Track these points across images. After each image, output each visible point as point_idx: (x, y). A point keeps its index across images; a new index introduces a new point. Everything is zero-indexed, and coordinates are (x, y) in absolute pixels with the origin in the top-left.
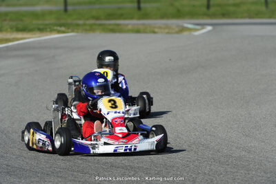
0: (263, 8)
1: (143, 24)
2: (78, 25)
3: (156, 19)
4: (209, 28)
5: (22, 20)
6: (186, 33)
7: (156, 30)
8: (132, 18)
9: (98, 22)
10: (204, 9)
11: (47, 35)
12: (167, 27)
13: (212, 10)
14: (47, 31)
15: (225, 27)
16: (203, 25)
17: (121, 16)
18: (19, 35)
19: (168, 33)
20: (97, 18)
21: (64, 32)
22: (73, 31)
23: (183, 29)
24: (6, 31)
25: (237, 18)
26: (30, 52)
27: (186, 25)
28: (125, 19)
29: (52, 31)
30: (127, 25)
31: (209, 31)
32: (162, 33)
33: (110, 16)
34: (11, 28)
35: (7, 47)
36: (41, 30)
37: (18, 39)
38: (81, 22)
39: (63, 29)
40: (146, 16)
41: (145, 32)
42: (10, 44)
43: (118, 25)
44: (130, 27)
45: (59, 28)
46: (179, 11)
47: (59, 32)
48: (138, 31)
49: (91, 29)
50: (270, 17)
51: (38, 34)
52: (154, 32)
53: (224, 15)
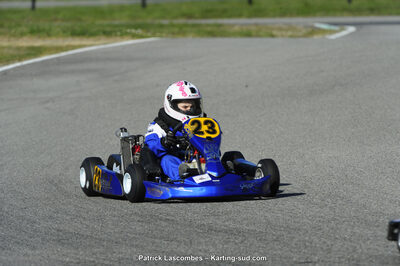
1: (256, 25)
2: (161, 26)
3: (274, 16)
4: (351, 29)
5: (80, 20)
6: (316, 37)
7: (275, 33)
8: (240, 16)
9: (191, 22)
11: (116, 41)
12: (290, 27)
13: (355, 3)
14: (116, 35)
15: (374, 28)
16: (343, 25)
17: (224, 13)
18: (76, 41)
19: (291, 37)
20: (190, 16)
21: (142, 37)
22: (154, 35)
23: (314, 31)
24: (57, 35)
25: (390, 14)
26: (93, 66)
27: (318, 25)
28: (230, 17)
29: (123, 35)
30: (233, 25)
31: (351, 34)
32: (282, 36)
33: (208, 13)
34: (64, 32)
35: (58, 59)
36: (108, 33)
37: (74, 47)
38: (165, 22)
39: (139, 31)
40: (260, 13)
41: (258, 36)
42: (63, 54)
43: (220, 25)
44: (237, 28)
45: (133, 31)
46: (307, 5)
47: (134, 36)
48: (248, 35)
49: (181, 31)
51: (103, 39)
52: (273, 36)
53: (372, 11)
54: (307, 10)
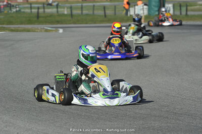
0: (70, 18)
1: (19, 27)
10: (36, 19)
13: (41, 19)
23: (47, 31)
25: (66, 24)
27: (46, 28)
40: (10, 23)
50: (86, 23)
52: (35, 31)
54: (30, 22)
